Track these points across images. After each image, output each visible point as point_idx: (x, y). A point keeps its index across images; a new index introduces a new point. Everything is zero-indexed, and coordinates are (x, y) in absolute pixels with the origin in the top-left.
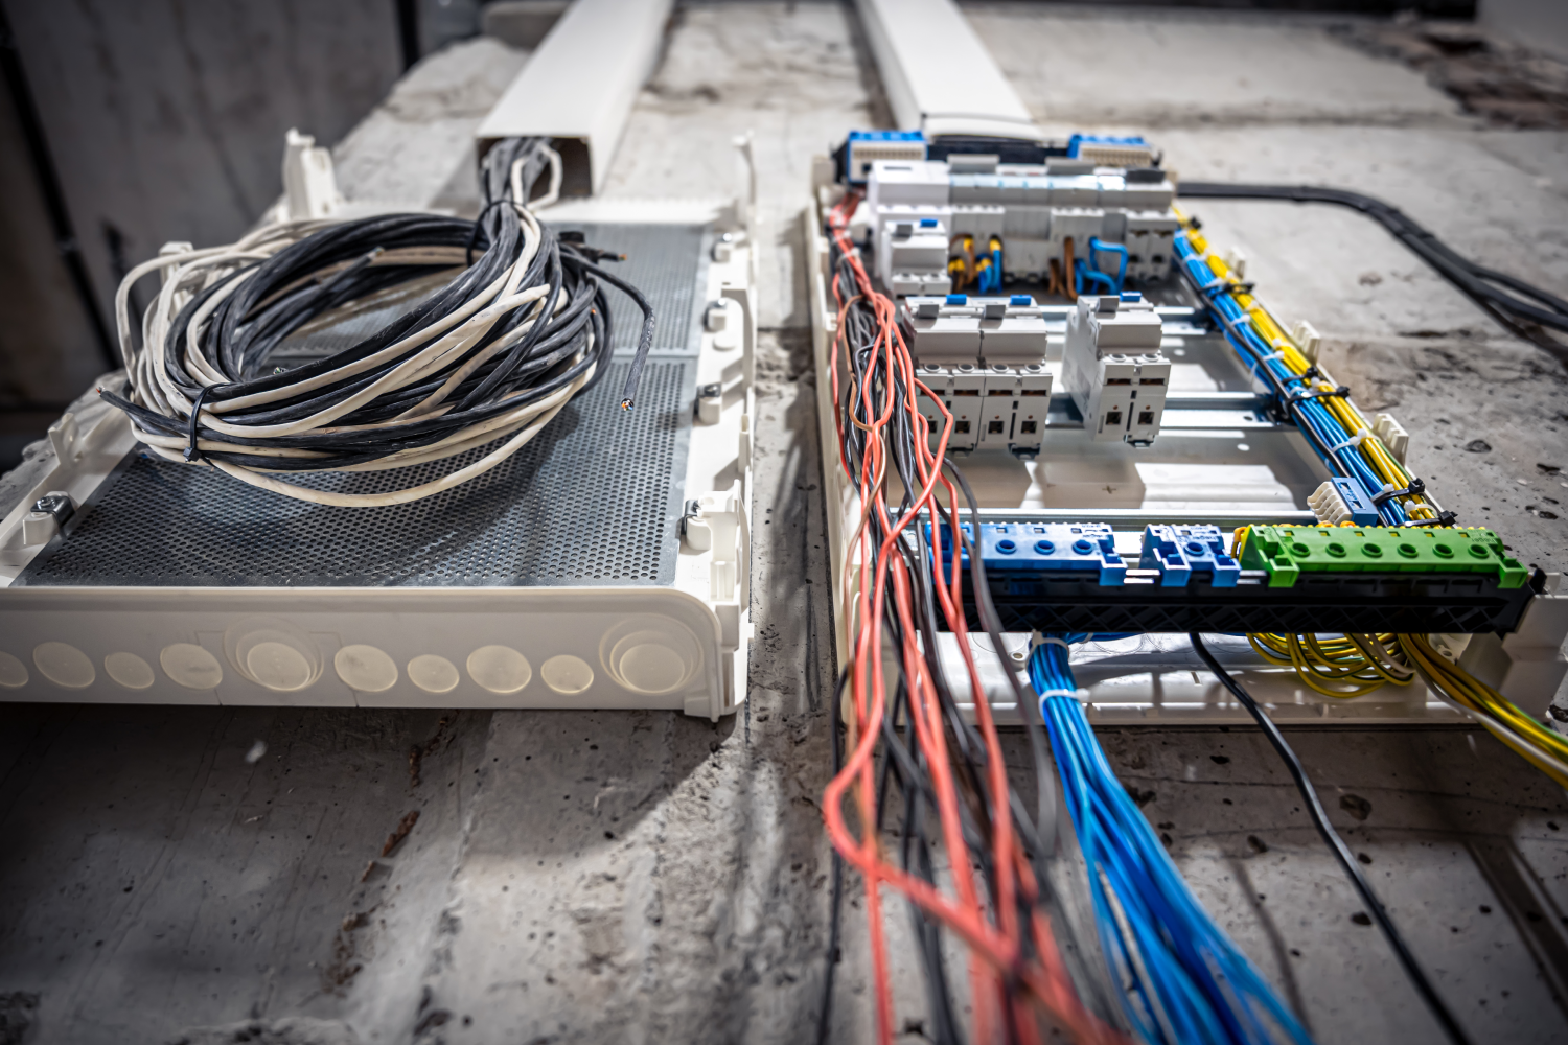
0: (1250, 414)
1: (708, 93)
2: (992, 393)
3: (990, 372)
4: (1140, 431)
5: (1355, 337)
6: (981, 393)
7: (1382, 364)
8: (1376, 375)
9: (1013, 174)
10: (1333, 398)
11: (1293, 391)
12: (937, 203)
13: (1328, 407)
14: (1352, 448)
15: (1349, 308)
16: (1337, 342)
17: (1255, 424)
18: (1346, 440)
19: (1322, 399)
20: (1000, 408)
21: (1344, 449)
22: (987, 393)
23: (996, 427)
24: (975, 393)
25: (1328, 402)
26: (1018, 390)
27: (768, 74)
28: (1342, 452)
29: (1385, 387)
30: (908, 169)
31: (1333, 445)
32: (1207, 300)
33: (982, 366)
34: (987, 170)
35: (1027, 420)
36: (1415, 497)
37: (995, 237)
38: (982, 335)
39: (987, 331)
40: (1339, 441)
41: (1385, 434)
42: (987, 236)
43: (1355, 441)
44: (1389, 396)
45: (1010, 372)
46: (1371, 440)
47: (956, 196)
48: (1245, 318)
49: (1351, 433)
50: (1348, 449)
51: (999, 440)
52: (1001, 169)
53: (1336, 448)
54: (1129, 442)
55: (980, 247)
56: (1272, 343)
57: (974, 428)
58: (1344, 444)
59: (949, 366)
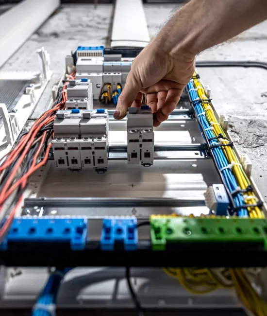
0: (198, 152)
1: (55, 35)
2: (83, 148)
3: (82, 141)
4: (146, 160)
5: (253, 118)
6: (78, 149)
7: (261, 129)
8: (257, 133)
9: (127, 61)
10: (226, 147)
11: (212, 144)
12: (98, 72)
13: (224, 150)
14: (229, 169)
15: (255, 106)
16: (245, 120)
17: (199, 156)
18: (227, 166)
19: (223, 147)
20: (88, 154)
21: (225, 170)
22: (81, 149)
23: (87, 161)
24: (76, 148)
25: (225, 148)
26: (93, 147)
27: (80, 28)
28: (224, 171)
29: (260, 138)
30: (90, 60)
31: (221, 167)
32: (193, 106)
33: (80, 138)
34: (118, 60)
35: (99, 158)
36: (249, 193)
37: (119, 84)
38: (80, 126)
39: (82, 124)
40: (224, 166)
41: (243, 163)
42: (116, 83)
43: (230, 166)
44: (260, 142)
45: (90, 140)
46: (237, 165)
47: (105, 69)
48: (203, 113)
49: (229, 163)
50: (227, 170)
51: (90, 166)
52: (123, 59)
53: (222, 169)
54: (142, 164)
55: (114, 87)
56: (212, 123)
57: (79, 162)
58: (226, 167)
59: (66, 138)
